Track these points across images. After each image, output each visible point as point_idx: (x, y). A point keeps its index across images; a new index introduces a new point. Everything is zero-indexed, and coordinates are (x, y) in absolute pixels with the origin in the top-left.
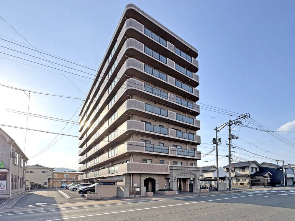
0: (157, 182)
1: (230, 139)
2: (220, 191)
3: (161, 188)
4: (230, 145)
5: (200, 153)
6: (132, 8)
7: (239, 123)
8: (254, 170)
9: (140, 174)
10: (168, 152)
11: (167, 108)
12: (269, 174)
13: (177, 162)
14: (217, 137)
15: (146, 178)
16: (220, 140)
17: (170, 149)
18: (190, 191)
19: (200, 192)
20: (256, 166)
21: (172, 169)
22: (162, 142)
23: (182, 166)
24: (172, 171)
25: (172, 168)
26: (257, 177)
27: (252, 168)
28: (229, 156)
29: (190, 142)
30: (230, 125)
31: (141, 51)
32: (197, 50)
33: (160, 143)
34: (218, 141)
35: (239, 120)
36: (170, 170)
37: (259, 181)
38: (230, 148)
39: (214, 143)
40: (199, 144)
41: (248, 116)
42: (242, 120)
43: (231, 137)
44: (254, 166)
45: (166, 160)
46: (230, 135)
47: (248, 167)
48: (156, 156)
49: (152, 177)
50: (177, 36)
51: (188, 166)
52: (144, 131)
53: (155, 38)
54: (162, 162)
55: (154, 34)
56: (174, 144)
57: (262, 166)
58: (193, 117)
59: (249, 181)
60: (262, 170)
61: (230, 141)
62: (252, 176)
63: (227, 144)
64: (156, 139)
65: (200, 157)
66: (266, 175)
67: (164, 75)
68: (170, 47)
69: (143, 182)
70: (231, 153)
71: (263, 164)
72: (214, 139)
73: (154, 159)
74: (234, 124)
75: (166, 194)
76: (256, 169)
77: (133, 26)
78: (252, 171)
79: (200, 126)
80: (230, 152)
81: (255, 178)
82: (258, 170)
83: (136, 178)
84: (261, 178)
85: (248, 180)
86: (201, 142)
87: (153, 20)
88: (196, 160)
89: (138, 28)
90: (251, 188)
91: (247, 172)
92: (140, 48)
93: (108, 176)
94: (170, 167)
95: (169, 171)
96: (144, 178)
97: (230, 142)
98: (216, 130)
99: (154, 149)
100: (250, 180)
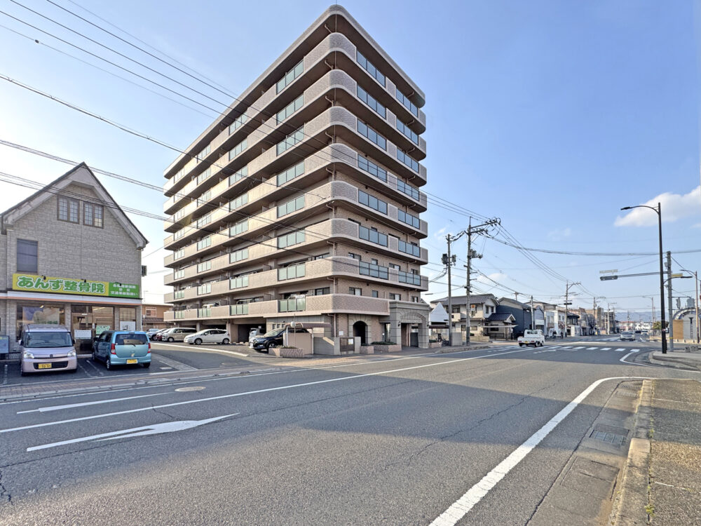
0: (369, 329)
1: (469, 257)
2: (455, 346)
3: (375, 341)
4: (469, 267)
5: (426, 280)
6: (339, 13)
7: (483, 232)
8: (490, 310)
9: (348, 315)
10: (388, 276)
11: (387, 199)
12: (511, 318)
13: (394, 295)
14: (449, 252)
15: (355, 321)
16: (454, 257)
17: (390, 272)
18: (411, 346)
19: (430, 348)
20: (491, 304)
21: (396, 308)
22: (375, 258)
23: (401, 301)
24: (394, 310)
25: (394, 306)
26: (493, 323)
27: (487, 307)
28: (468, 287)
29: (415, 260)
30: (469, 234)
31: (353, 95)
32: (424, 96)
33: (373, 259)
34: (451, 259)
35: (484, 227)
36: (391, 308)
37: (497, 329)
38: (469, 273)
39: (445, 262)
40: (426, 263)
41: (498, 221)
42: (489, 228)
43: (472, 255)
44: (490, 303)
45: (381, 291)
46: (470, 251)
47: (482, 304)
48: (368, 283)
49: (363, 320)
50: (400, 69)
51: (409, 302)
52: (357, 239)
53: (371, 71)
54: (375, 294)
55: (370, 65)
56: (391, 262)
57: (502, 304)
58: (416, 214)
59: (482, 329)
60: (500, 310)
61: (469, 260)
62: (487, 321)
63: (465, 266)
64: (367, 252)
65: (427, 287)
66: (508, 320)
67: (381, 139)
68: (390, 88)
69: (351, 328)
70: (471, 282)
71: (503, 299)
72: (445, 255)
73: (366, 289)
74: (477, 232)
75: (390, 350)
76: (492, 308)
77: (342, 47)
78: (487, 312)
79: (427, 232)
80: (469, 280)
81: (492, 325)
82: (495, 312)
83: (342, 322)
84: (500, 325)
85: (480, 329)
86: (429, 261)
87: (369, 37)
88: (419, 291)
89: (349, 52)
90: (492, 342)
91: (481, 314)
92: (352, 87)
93: (276, 316)
94: (391, 303)
95: (389, 310)
96: (352, 322)
97: (469, 263)
98: (448, 240)
99: (371, 271)
100: (484, 329)
